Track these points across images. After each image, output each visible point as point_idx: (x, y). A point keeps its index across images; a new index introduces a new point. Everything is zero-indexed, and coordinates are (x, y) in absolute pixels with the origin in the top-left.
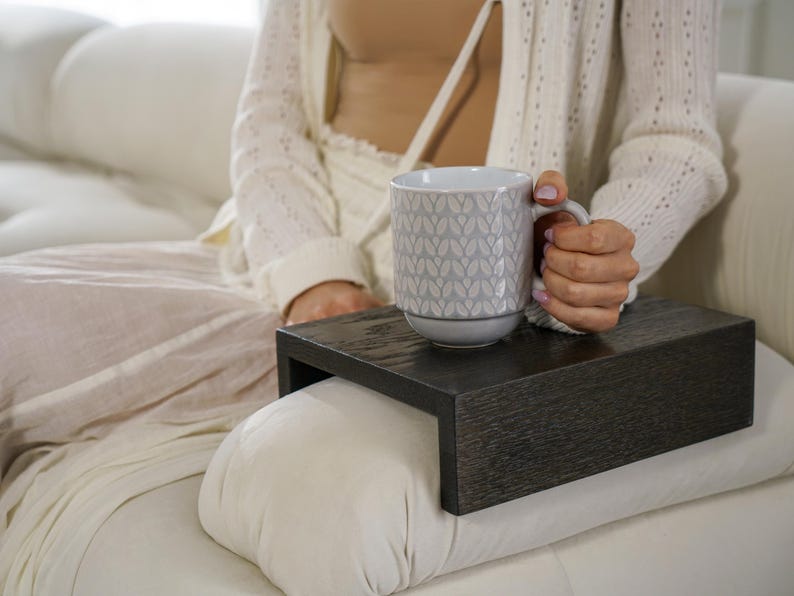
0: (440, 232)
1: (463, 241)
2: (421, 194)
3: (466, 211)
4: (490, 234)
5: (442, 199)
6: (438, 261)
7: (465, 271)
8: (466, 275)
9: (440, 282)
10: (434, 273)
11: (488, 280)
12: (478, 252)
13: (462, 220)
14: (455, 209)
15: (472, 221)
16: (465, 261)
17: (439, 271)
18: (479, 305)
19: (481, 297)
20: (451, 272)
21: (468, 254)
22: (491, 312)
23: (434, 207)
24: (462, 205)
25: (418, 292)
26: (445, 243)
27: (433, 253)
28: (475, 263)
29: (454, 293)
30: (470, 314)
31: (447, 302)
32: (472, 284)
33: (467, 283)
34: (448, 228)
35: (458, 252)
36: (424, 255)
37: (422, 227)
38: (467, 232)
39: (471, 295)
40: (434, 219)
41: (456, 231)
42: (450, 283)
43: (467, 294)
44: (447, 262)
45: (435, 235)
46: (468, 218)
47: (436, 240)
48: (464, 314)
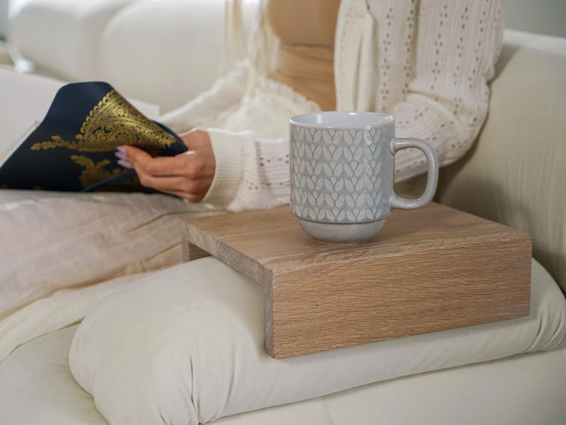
0: (317, 157)
1: (333, 165)
2: (305, 128)
3: (334, 142)
4: (353, 160)
5: (319, 132)
6: (314, 178)
7: (334, 186)
8: (334, 189)
9: (315, 194)
10: (311, 187)
11: (351, 195)
12: (343, 173)
13: (332, 149)
14: (327, 140)
15: (340, 150)
16: (334, 180)
17: (315, 186)
18: (343, 212)
19: (345, 207)
20: (324, 187)
21: (336, 175)
22: (352, 219)
23: (313, 138)
24: (332, 138)
25: (301, 201)
26: (320, 165)
27: (311, 172)
28: (341, 182)
29: (325, 203)
30: (336, 220)
31: (320, 209)
32: (338, 197)
33: (335, 196)
34: (322, 155)
35: (329, 173)
36: (305, 174)
37: (305, 153)
38: (336, 158)
39: (337, 206)
40: (313, 147)
41: (328, 156)
42: (322, 195)
43: (335, 204)
44: (321, 180)
45: (313, 159)
46: (336, 148)
47: (313, 163)
48: (332, 219)
